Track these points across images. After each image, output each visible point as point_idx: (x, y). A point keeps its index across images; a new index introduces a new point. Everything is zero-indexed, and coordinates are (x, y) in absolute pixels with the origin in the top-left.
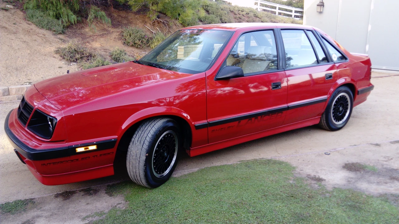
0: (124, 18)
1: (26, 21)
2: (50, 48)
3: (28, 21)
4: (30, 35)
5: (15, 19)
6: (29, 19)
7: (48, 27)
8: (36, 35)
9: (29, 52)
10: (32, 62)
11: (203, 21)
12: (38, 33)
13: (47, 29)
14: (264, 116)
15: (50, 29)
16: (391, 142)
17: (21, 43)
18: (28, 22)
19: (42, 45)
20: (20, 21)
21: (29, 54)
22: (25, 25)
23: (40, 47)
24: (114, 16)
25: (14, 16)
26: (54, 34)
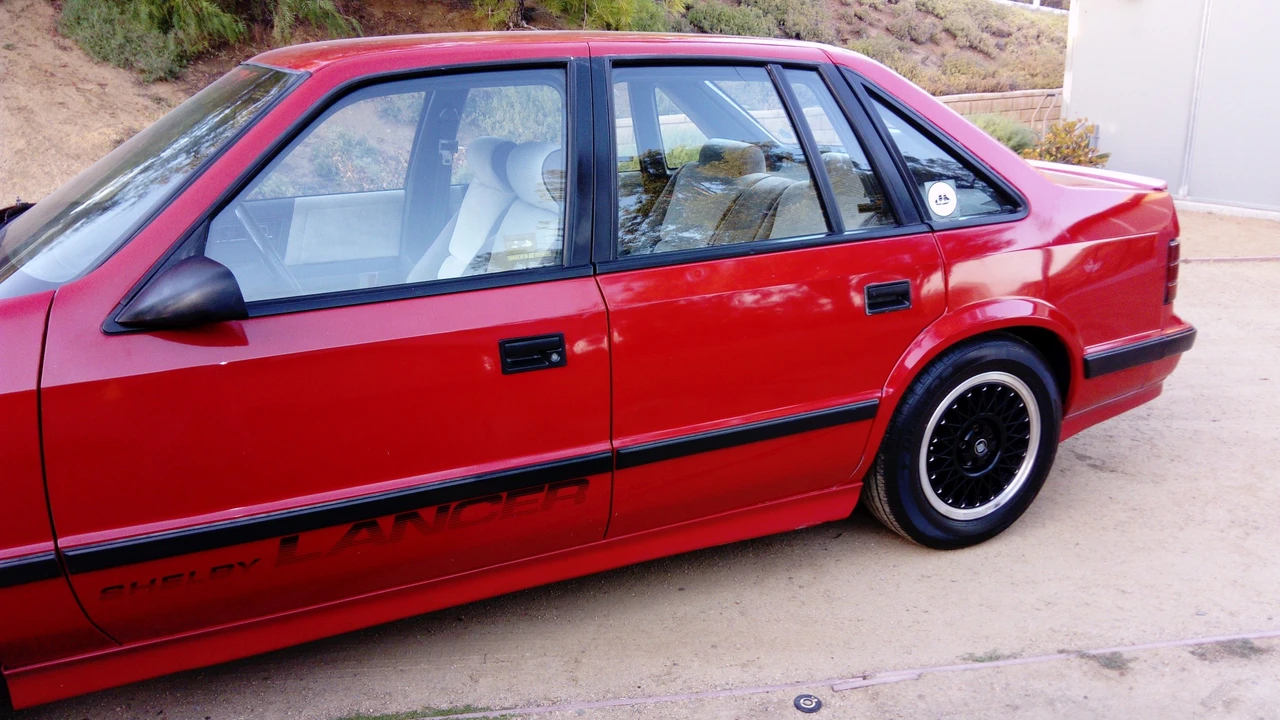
0: (407, 22)
1: (56, 39)
2: (105, 130)
3: (65, 36)
4: (52, 85)
5: (21, 31)
6: (66, 31)
7: (122, 56)
8: (74, 84)
9: (21, 144)
10: (15, 180)
11: (708, 29)
12: (84, 80)
13: (119, 66)
14: (462, 506)
15: (128, 65)
16: (1200, 645)
17: (7, 113)
18: (61, 40)
19: (79, 121)
20: (36, 38)
21: (19, 152)
22: (47, 52)
23: (68, 128)
24: (372, 15)
25: (21, 22)
26: (140, 84)
